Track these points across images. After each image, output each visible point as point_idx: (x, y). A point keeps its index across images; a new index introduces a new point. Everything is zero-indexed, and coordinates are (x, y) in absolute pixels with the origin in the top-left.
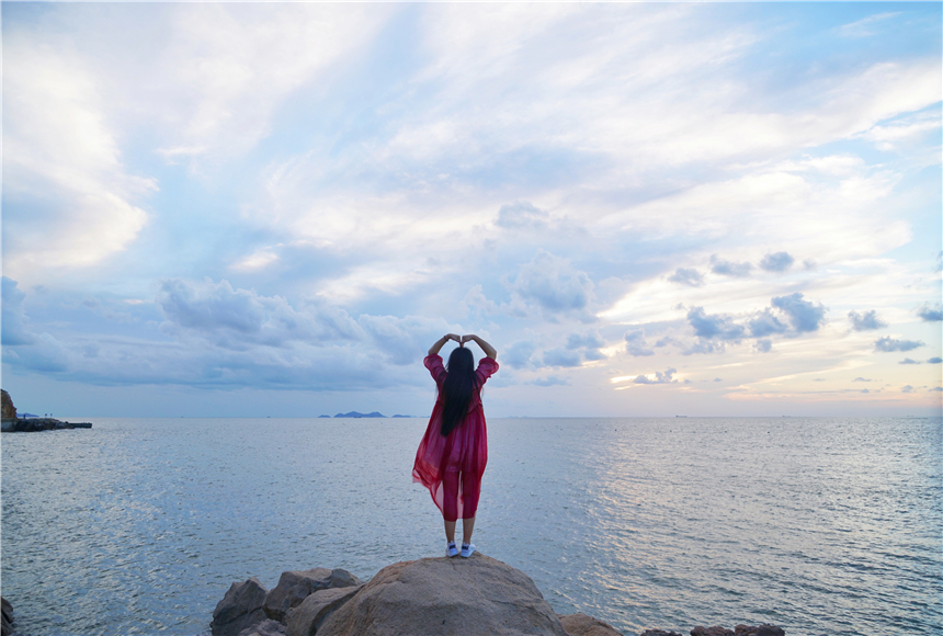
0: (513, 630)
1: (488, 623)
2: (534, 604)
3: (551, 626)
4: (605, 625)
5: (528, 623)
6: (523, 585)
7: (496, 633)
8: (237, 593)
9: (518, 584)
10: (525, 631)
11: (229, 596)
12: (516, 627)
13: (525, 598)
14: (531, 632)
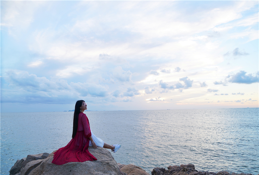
0: (99, 172)
1: (89, 170)
2: (109, 162)
3: (115, 170)
4: (139, 168)
5: (106, 169)
6: (106, 154)
7: (92, 174)
8: (18, 164)
9: (104, 154)
10: (104, 173)
11: (16, 165)
12: (101, 171)
13: (106, 159)
14: (107, 173)
